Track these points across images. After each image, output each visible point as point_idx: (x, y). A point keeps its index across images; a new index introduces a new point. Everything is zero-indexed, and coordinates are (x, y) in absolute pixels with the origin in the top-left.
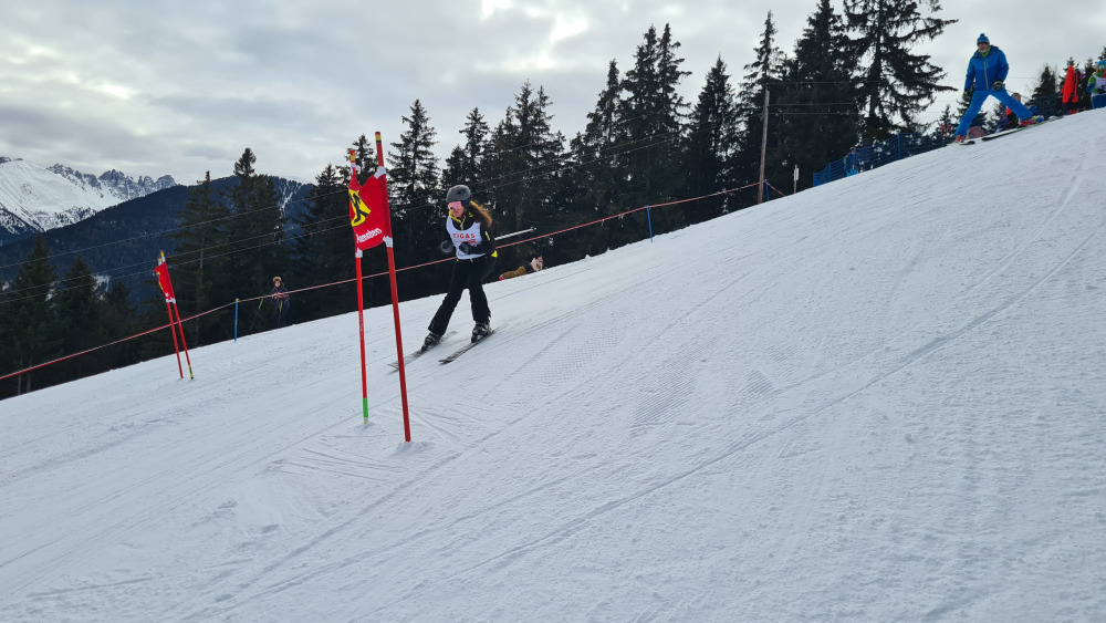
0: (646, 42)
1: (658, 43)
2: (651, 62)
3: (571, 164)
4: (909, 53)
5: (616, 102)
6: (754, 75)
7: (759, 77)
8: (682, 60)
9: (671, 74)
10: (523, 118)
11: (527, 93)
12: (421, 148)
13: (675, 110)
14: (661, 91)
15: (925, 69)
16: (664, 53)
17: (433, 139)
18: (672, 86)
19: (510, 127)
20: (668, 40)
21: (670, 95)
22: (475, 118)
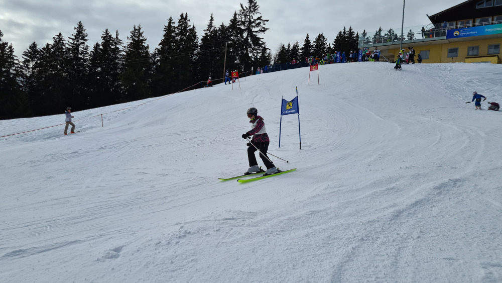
1: (184, 19)
4: (257, 36)
7: (208, 34)
16: (186, 22)
17: (87, 38)
20: (187, 18)
22: (107, 33)
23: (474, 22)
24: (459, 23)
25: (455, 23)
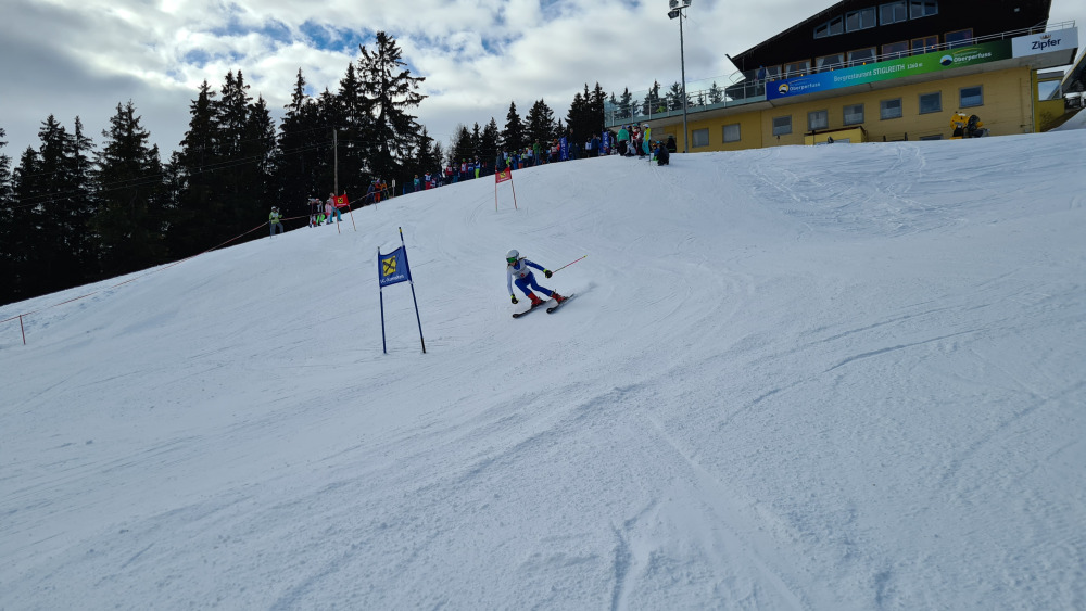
0: (227, 82)
1: (235, 84)
4: (403, 113)
7: (294, 115)
15: (412, 124)
16: (239, 92)
20: (242, 83)
23: (813, 65)
24: (788, 68)
25: (779, 69)
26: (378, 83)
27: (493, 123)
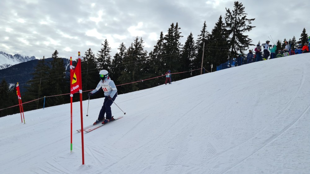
0: (171, 27)
1: (174, 28)
2: (172, 33)
3: (149, 59)
4: (243, 35)
5: (162, 43)
6: (200, 38)
7: (202, 39)
8: (181, 33)
9: (178, 36)
10: (136, 46)
11: (137, 39)
12: (106, 53)
13: (178, 46)
14: (175, 41)
15: (247, 39)
16: (176, 30)
17: (110, 50)
18: (178, 40)
19: (132, 48)
20: (177, 27)
21: (177, 42)
22: (122, 45)
26: (233, 23)
27: (294, 38)
